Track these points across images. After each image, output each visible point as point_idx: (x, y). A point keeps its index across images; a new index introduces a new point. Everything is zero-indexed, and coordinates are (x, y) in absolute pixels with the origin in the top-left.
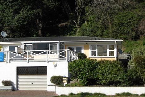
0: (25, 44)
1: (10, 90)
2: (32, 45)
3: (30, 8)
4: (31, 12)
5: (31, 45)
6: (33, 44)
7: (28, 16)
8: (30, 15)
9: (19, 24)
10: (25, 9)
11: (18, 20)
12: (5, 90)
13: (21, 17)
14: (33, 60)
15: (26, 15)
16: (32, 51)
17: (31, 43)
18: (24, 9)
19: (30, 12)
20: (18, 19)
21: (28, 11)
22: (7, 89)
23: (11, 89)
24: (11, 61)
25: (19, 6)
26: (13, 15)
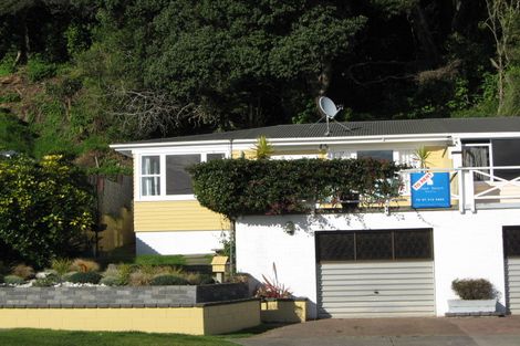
0: (464, 141)
1: (490, 314)
2: (490, 145)
3: (334, 15)
4: (338, 28)
5: (487, 147)
6: (494, 141)
7: (327, 43)
8: (335, 37)
9: (293, 69)
10: (316, 17)
11: (291, 57)
12: (470, 315)
13: (303, 47)
14: (498, 201)
15: (323, 38)
16: (492, 168)
17: (487, 141)
18: (310, 17)
19: (334, 28)
20: (292, 52)
21: (326, 22)
22: (477, 310)
23: (493, 309)
24: (479, 206)
25: (292, 5)
26: (266, 37)
